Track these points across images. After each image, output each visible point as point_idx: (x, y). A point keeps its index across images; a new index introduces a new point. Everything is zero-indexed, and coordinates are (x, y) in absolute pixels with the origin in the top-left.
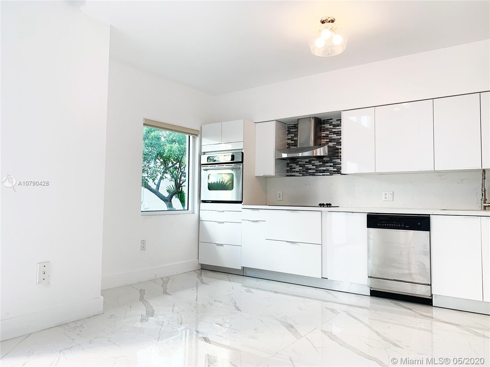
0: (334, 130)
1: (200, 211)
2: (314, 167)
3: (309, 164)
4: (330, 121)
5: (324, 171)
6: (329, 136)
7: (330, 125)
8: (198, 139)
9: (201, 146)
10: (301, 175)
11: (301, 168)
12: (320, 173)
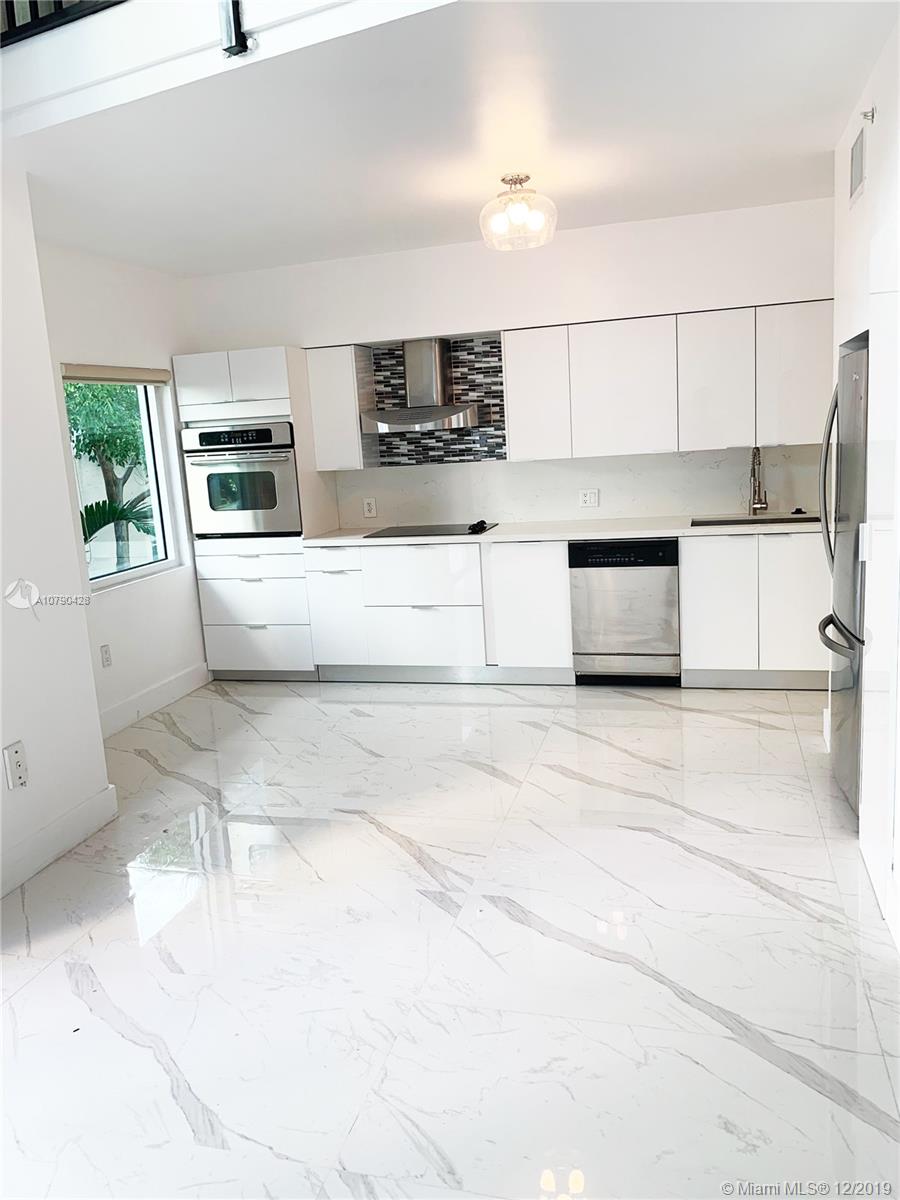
0: (477, 365)
1: (196, 558)
2: (441, 444)
3: (430, 438)
4: (468, 344)
5: (462, 452)
6: (469, 377)
7: (469, 354)
8: (167, 391)
9: (178, 407)
10: (414, 462)
11: (412, 447)
12: (453, 456)
